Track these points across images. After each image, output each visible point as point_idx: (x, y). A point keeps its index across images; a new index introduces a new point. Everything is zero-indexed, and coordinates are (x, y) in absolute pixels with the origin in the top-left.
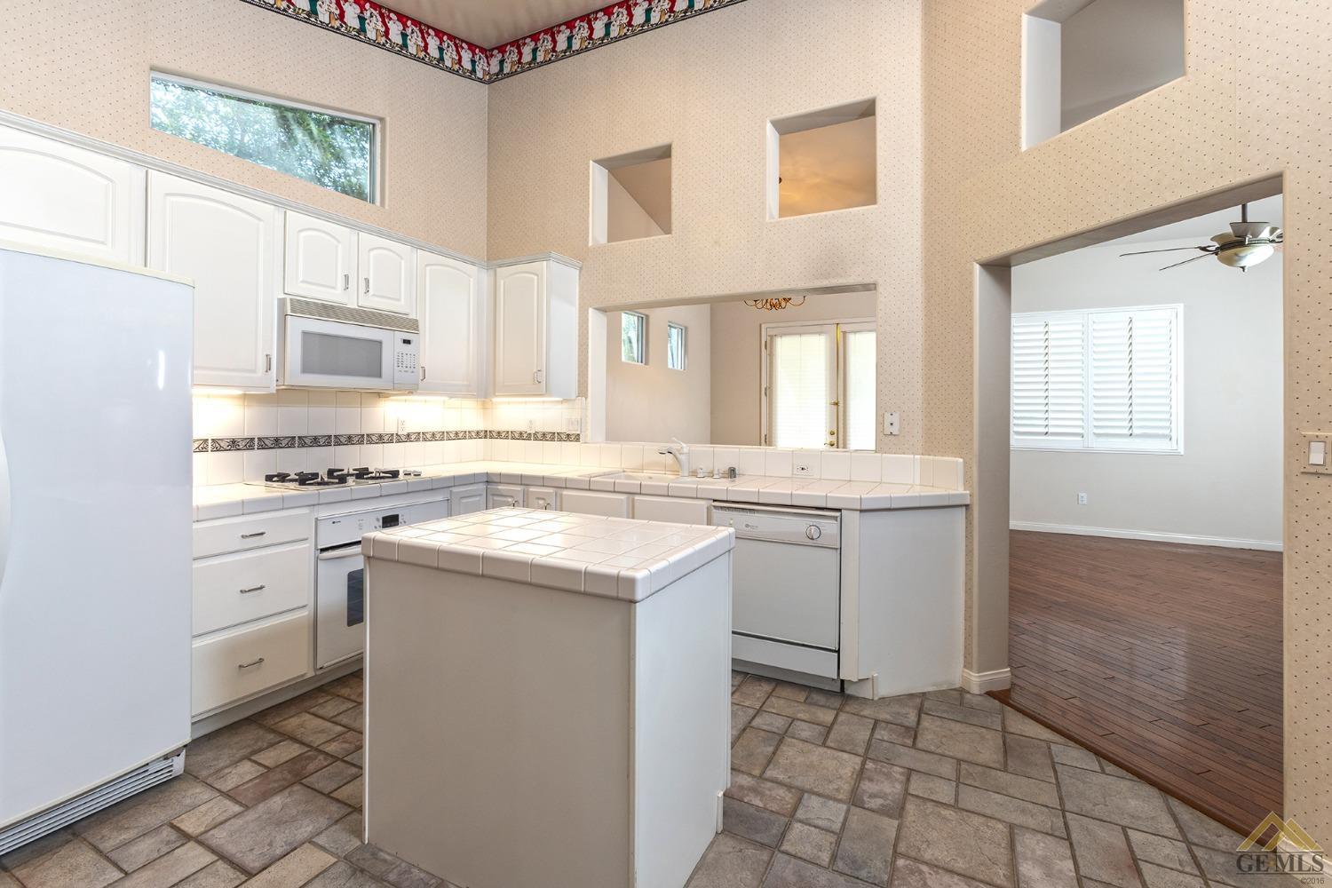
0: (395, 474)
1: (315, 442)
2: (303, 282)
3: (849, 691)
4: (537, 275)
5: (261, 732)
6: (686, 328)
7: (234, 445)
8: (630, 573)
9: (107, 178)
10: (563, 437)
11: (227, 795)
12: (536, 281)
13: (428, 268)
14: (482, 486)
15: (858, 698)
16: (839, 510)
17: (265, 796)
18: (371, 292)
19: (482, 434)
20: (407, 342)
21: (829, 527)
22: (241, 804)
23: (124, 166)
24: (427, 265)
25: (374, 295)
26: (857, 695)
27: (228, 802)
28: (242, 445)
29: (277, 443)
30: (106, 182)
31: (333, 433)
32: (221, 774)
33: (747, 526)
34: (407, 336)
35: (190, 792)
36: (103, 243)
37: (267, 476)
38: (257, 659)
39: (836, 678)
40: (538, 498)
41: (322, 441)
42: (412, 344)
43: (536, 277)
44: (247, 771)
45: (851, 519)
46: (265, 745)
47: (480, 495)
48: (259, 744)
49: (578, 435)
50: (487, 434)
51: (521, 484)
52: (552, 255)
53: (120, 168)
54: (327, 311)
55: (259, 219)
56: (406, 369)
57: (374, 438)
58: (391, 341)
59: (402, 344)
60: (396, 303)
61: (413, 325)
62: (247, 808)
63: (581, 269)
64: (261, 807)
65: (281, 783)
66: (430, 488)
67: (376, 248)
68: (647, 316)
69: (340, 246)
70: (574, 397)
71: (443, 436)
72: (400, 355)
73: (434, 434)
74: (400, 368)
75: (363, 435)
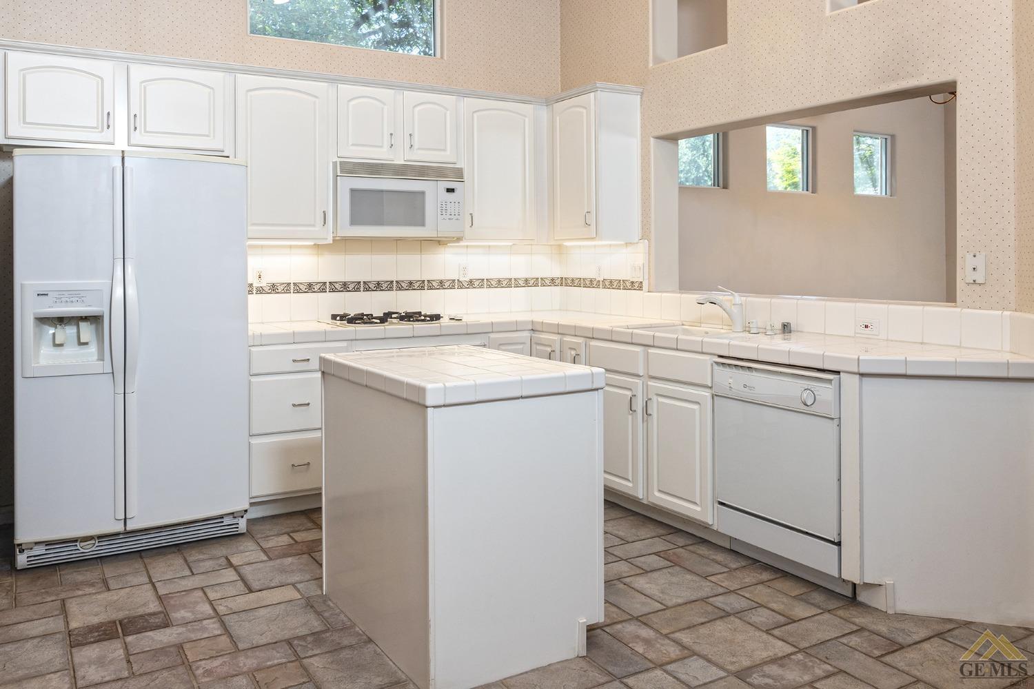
0: (436, 317)
1: (378, 286)
2: (353, 145)
3: (862, 597)
4: (586, 108)
5: (305, 521)
6: (893, 136)
7: (310, 287)
8: (422, 384)
9: (209, 87)
10: (628, 284)
11: (264, 551)
12: (585, 114)
13: (475, 115)
14: (527, 334)
15: (870, 607)
16: (838, 373)
17: (285, 555)
18: (416, 146)
19: (558, 281)
20: (450, 190)
21: (825, 392)
22: (268, 556)
23: (220, 75)
24: (474, 112)
25: (419, 149)
26: (869, 604)
27: (262, 554)
28: (316, 288)
29: (345, 287)
30: (208, 90)
31: (395, 279)
32: (267, 539)
33: (745, 386)
34: (451, 185)
35: (245, 544)
36: (208, 136)
37: (332, 315)
38: (306, 462)
39: (837, 576)
40: (571, 349)
41: (385, 286)
42: (457, 192)
43: (584, 111)
44: (285, 540)
45: (850, 383)
46: (303, 528)
47: (524, 343)
48: (300, 527)
49: (641, 282)
50: (564, 282)
51: (558, 334)
52: (598, 85)
53: (216, 78)
54: (375, 169)
55: (316, 97)
56: (451, 217)
57: (434, 284)
58: (433, 190)
59: (445, 192)
60: (443, 153)
61: (459, 174)
62: (270, 559)
63: (642, 93)
64: (278, 561)
65: (299, 551)
66: (465, 332)
67: (419, 105)
68: (814, 129)
69: (386, 107)
70: (636, 240)
71: (510, 283)
72: (444, 203)
73: (499, 281)
74: (444, 216)
75: (423, 281)
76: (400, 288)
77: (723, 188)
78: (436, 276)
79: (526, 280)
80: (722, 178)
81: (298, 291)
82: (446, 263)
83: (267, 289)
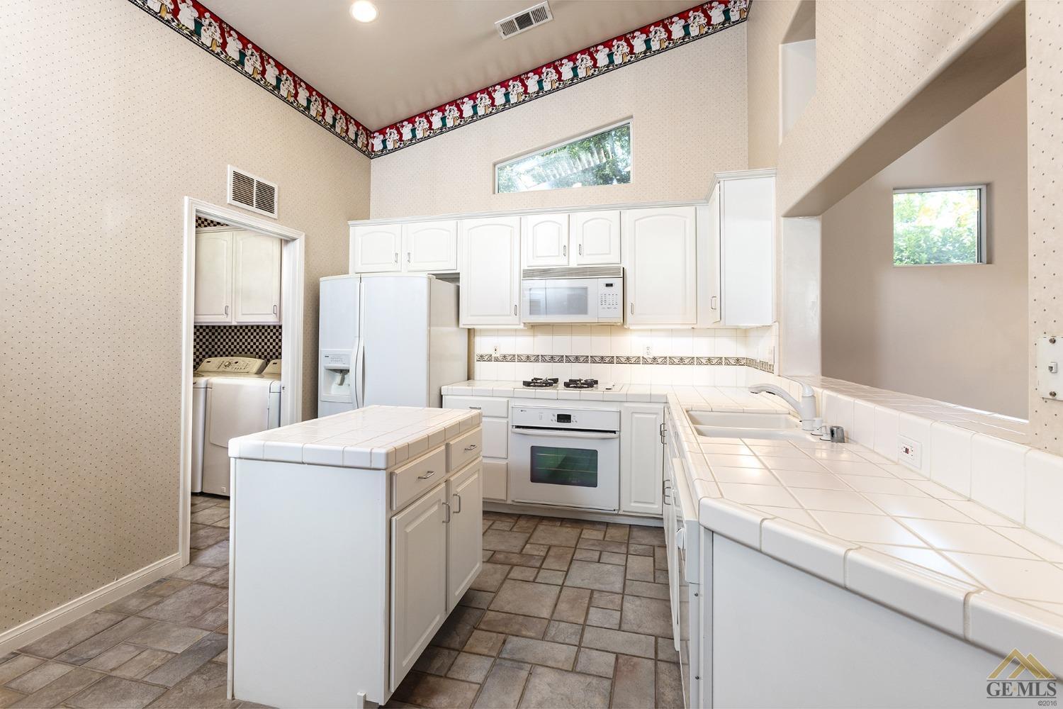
0: (590, 386)
1: (553, 359)
19: (743, 362)
20: (609, 285)
30: (447, 232)
34: (609, 281)
36: (447, 261)
42: (614, 287)
47: (656, 413)
49: (773, 366)
52: (718, 175)
56: (609, 306)
57: (622, 359)
58: (595, 286)
59: (605, 287)
60: (606, 256)
63: (776, 174)
67: (589, 221)
70: (771, 322)
71: (692, 361)
72: (603, 296)
73: (681, 359)
74: (604, 306)
75: (613, 357)
76: (594, 362)
77: (987, 263)
78: (624, 353)
79: (709, 359)
80: (986, 251)
81: (520, 361)
82: (630, 344)
83: (500, 358)
